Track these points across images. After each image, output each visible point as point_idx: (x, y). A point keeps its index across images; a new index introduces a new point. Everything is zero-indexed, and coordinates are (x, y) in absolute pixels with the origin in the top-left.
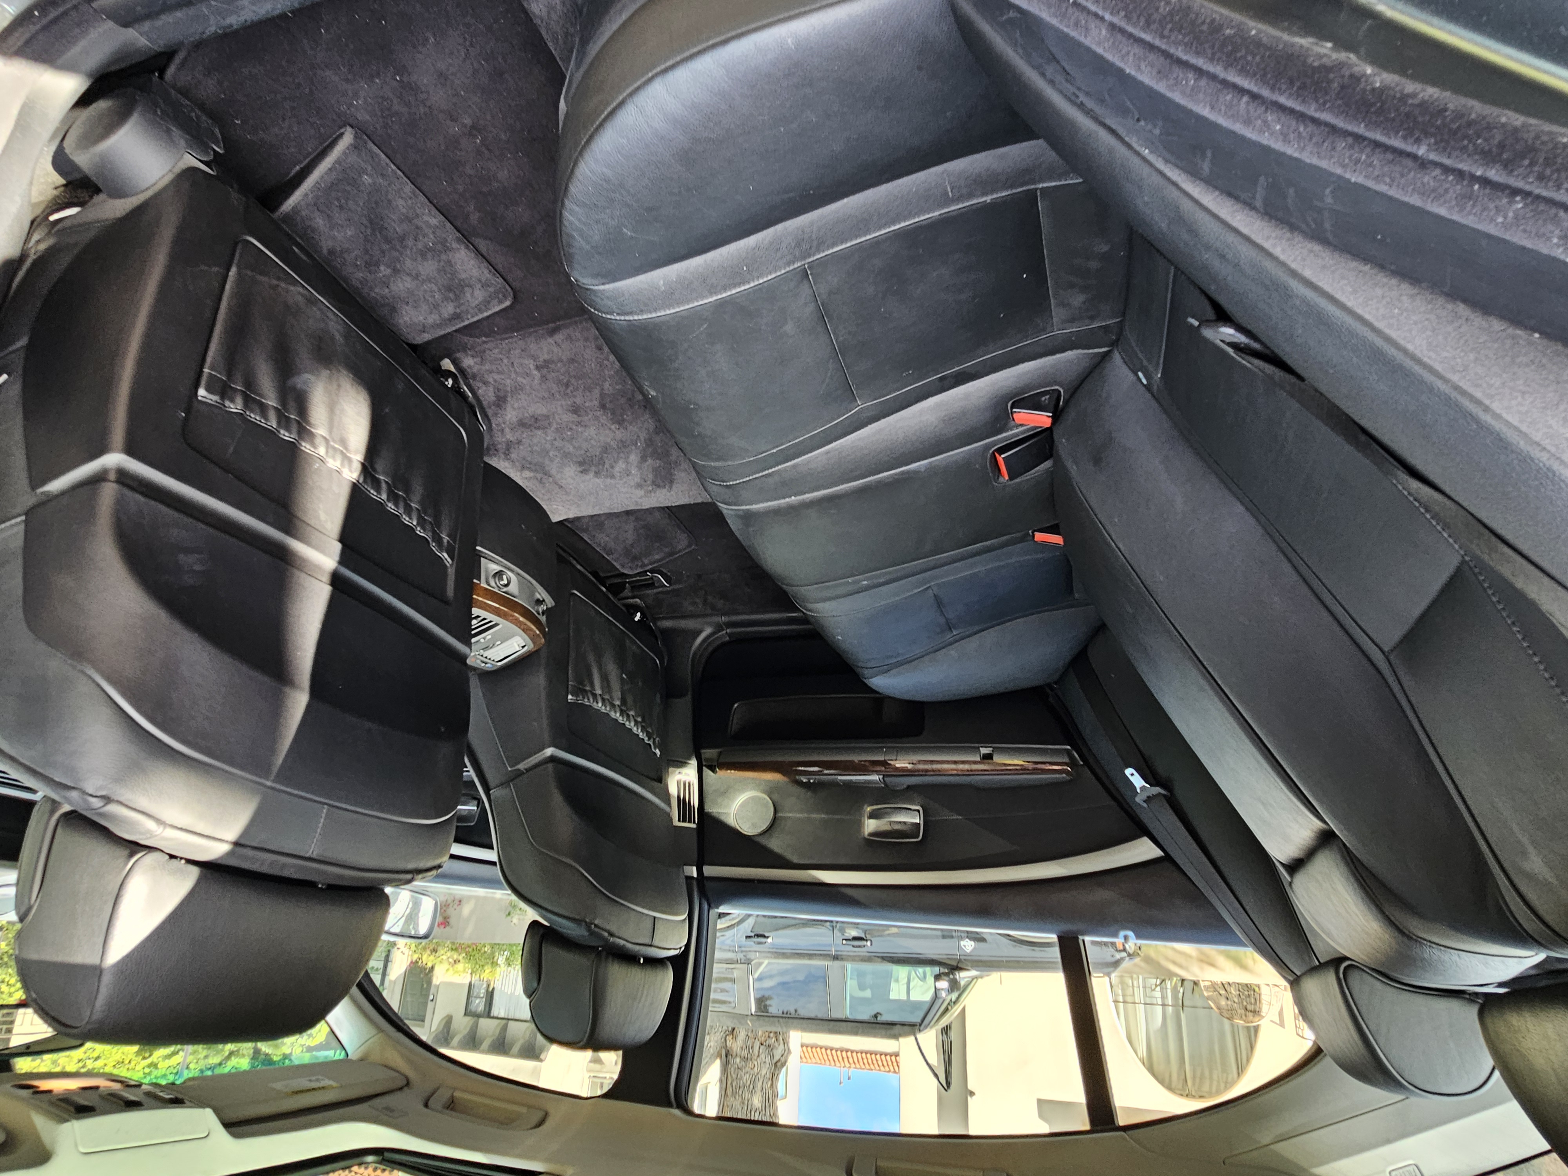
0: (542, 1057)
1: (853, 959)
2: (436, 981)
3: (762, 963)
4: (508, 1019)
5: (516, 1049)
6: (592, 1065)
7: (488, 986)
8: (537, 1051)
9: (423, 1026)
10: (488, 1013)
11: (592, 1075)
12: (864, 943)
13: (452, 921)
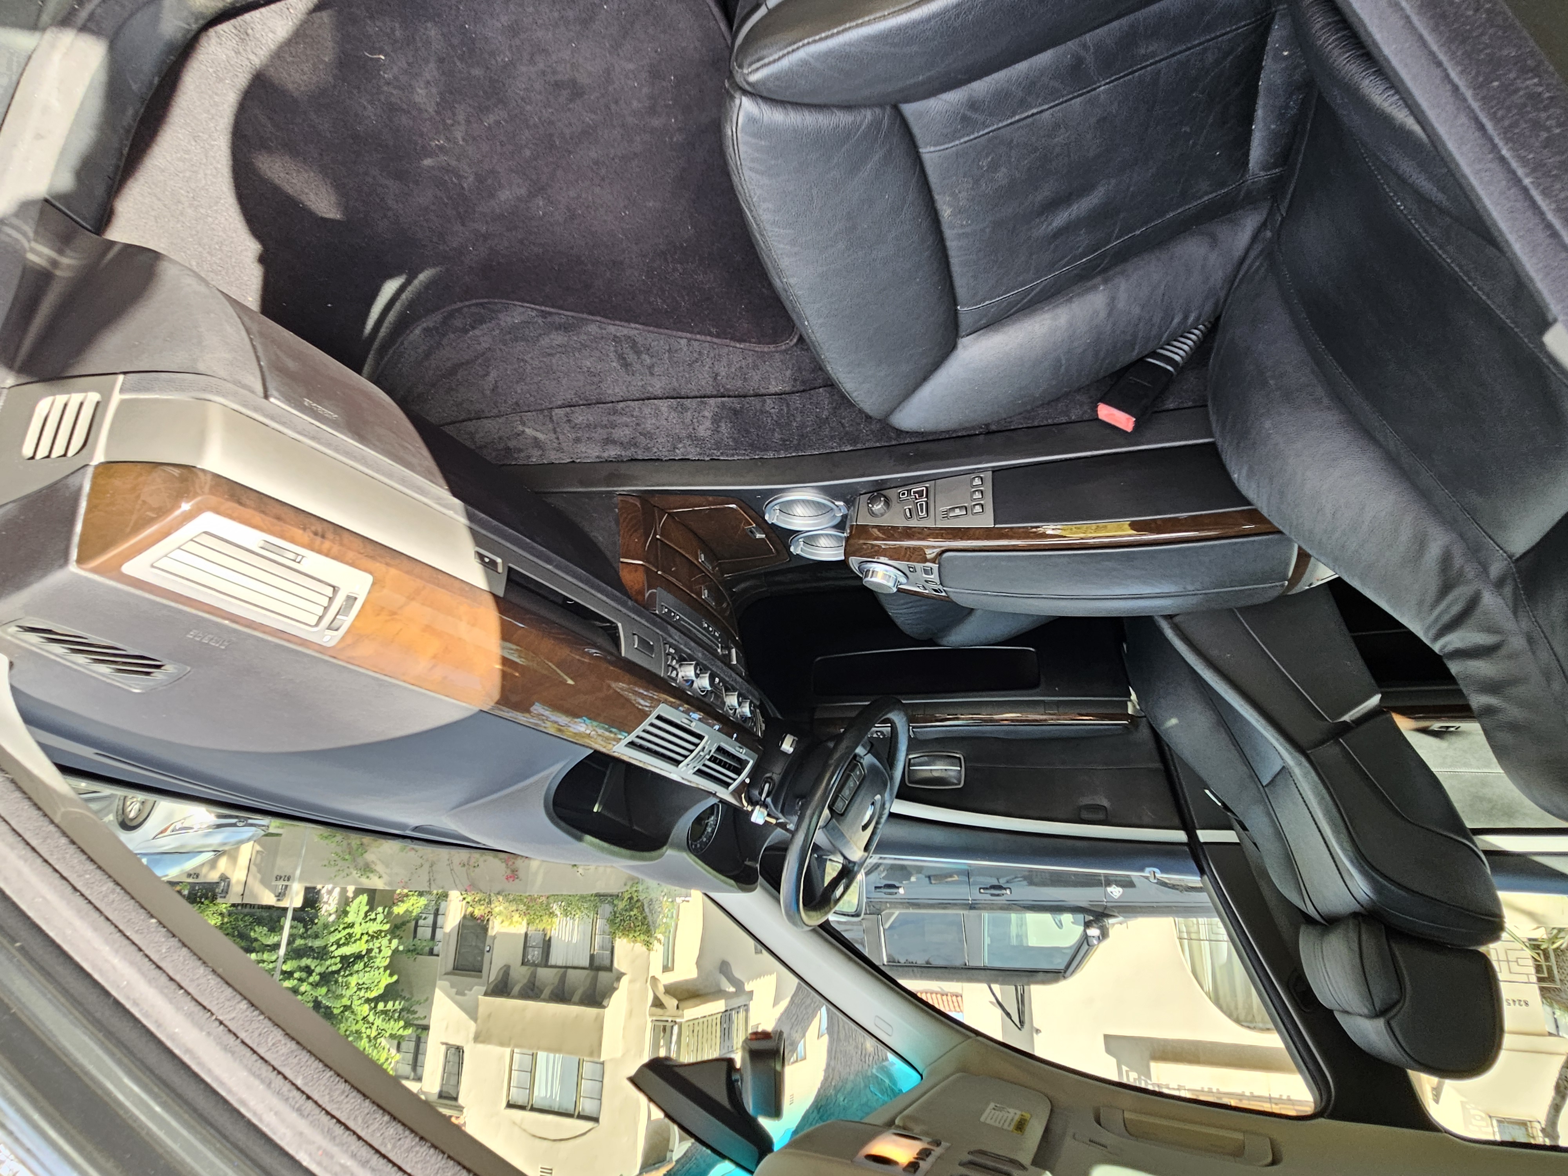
0: (605, 1003)
1: (991, 907)
2: (491, 933)
3: (893, 913)
4: (567, 967)
5: (576, 998)
6: (654, 1009)
7: (545, 935)
8: (598, 999)
9: (481, 977)
10: (545, 961)
11: (654, 1018)
12: (1004, 892)
13: (521, 874)
